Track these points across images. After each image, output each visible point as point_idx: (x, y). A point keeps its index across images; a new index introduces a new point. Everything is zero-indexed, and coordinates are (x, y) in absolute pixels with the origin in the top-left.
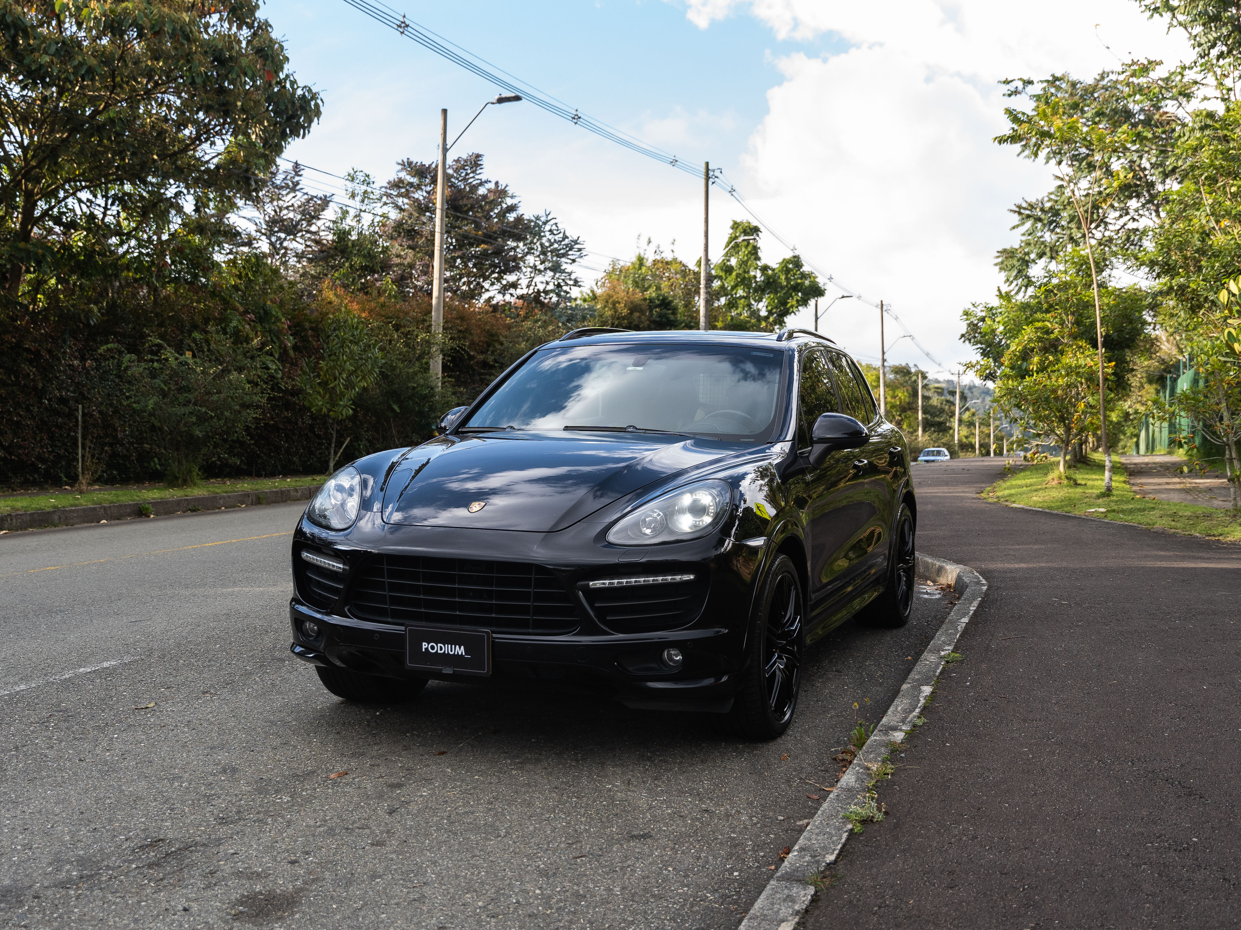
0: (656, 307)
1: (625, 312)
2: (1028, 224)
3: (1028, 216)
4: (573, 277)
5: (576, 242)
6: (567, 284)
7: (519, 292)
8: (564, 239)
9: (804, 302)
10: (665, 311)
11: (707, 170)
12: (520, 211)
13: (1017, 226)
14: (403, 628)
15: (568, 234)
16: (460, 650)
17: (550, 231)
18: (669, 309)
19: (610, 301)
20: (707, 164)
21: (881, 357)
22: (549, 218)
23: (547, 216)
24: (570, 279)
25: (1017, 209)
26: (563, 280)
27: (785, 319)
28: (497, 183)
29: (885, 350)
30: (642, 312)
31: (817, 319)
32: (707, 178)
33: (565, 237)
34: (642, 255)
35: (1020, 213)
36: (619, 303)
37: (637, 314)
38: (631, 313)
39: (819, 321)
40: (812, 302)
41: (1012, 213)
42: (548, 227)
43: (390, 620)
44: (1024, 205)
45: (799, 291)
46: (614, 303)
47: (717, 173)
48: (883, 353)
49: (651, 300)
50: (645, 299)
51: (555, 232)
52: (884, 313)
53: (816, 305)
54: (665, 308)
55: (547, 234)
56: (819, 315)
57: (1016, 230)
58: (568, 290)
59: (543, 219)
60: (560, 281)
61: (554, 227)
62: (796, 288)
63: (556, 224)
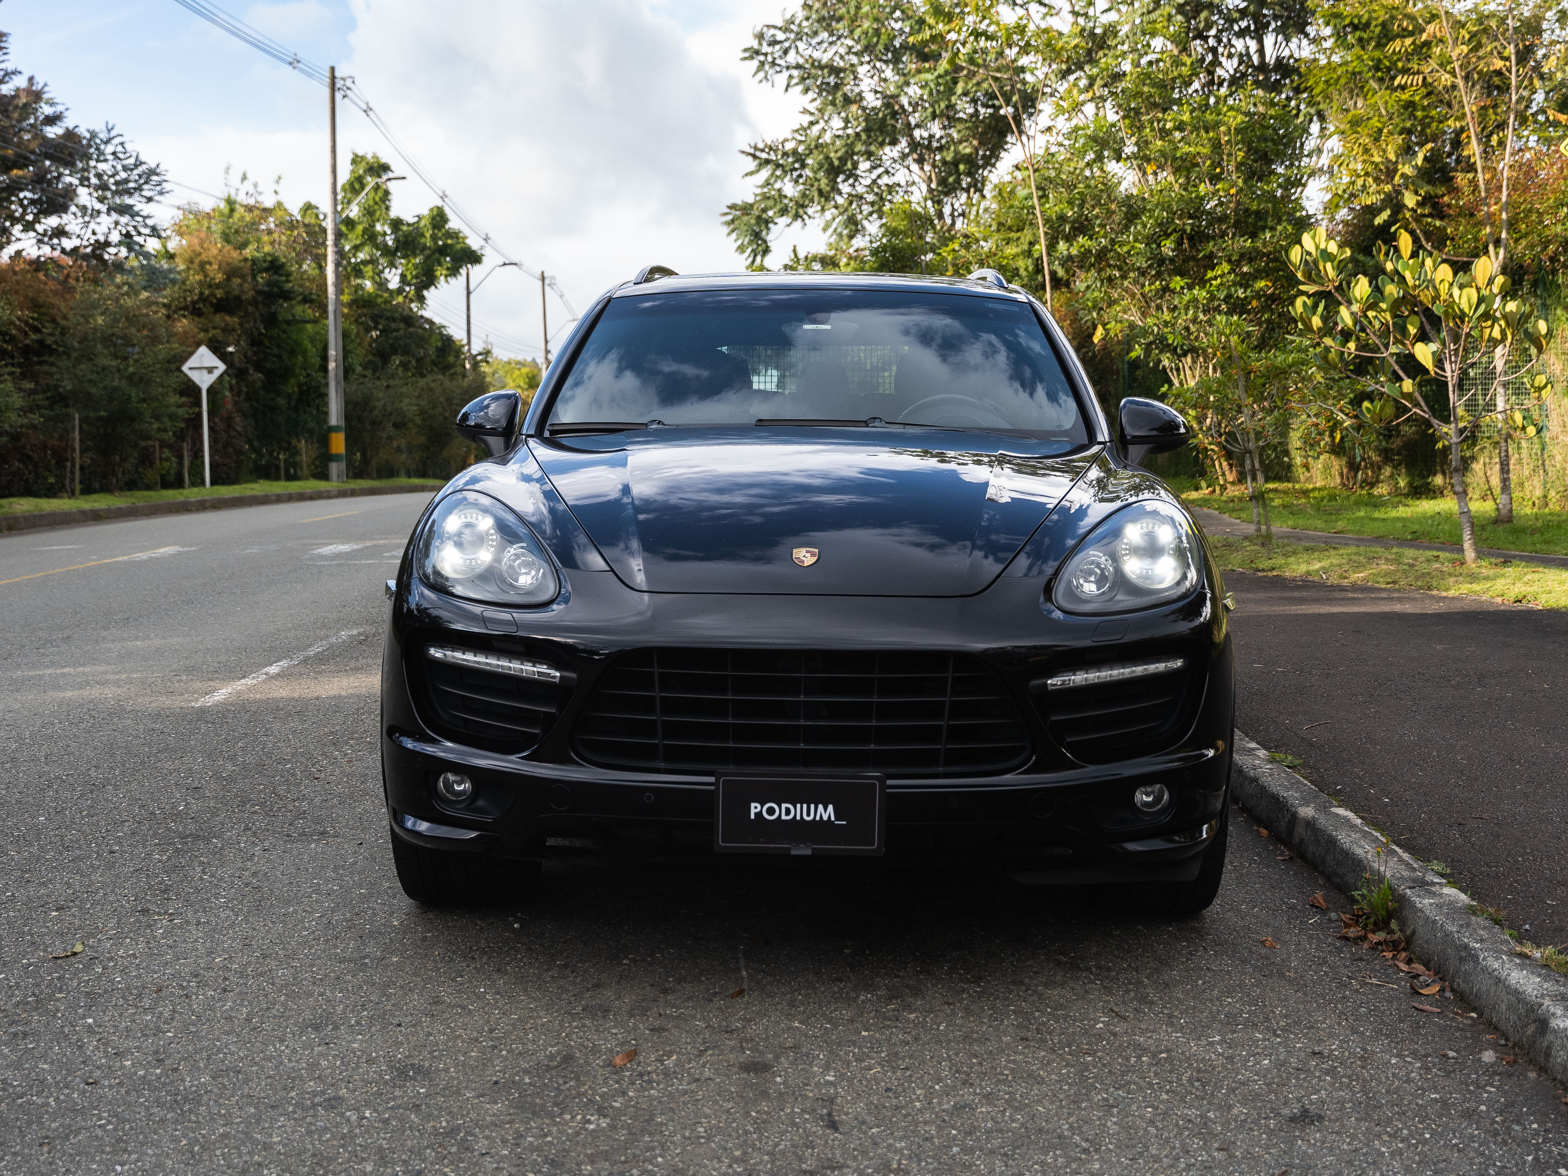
0: (260, 272)
1: (219, 277)
2: (765, 173)
3: (767, 162)
4: (150, 222)
5: (153, 172)
6: (139, 234)
7: (68, 244)
8: (136, 166)
9: (454, 272)
10: (276, 277)
11: (333, 78)
12: (69, 122)
13: (751, 173)
14: (712, 779)
15: (143, 158)
16: (827, 813)
17: (114, 153)
18: (281, 275)
19: (197, 261)
20: (333, 69)
21: (543, 347)
22: (113, 134)
23: (109, 131)
24: (146, 226)
25: (752, 151)
26: (135, 227)
27: (425, 293)
28: (31, 79)
29: (549, 338)
30: (243, 277)
31: (469, 293)
32: (333, 88)
33: (138, 163)
34: (233, 196)
35: (755, 157)
36: (210, 264)
37: (237, 281)
38: (229, 278)
39: (472, 296)
40: (463, 271)
41: (744, 156)
42: (109, 149)
43: (662, 765)
44: (761, 145)
45: (447, 255)
46: (202, 265)
47: (349, 83)
48: (546, 342)
49: (254, 261)
50: (246, 260)
51: (121, 156)
52: (547, 288)
53: (468, 275)
54: (275, 273)
55: (110, 157)
56: (472, 288)
57: (749, 178)
58: (142, 243)
59: (103, 136)
60: (130, 229)
61: (120, 148)
62: (443, 251)
63: (122, 144)
